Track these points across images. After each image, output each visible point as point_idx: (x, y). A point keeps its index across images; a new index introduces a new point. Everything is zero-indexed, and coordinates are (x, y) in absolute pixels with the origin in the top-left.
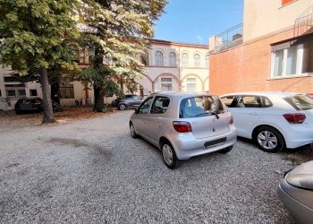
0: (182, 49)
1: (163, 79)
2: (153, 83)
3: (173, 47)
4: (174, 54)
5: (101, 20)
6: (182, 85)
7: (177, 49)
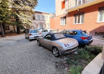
0: (46, 15)
1: (40, 24)
2: (37, 25)
3: (43, 14)
4: (43, 17)
5: (17, 8)
6: (46, 25)
7: (44, 15)
